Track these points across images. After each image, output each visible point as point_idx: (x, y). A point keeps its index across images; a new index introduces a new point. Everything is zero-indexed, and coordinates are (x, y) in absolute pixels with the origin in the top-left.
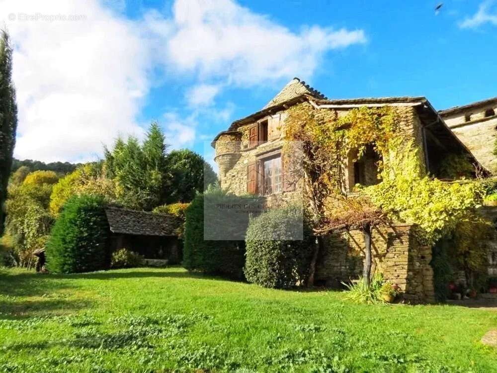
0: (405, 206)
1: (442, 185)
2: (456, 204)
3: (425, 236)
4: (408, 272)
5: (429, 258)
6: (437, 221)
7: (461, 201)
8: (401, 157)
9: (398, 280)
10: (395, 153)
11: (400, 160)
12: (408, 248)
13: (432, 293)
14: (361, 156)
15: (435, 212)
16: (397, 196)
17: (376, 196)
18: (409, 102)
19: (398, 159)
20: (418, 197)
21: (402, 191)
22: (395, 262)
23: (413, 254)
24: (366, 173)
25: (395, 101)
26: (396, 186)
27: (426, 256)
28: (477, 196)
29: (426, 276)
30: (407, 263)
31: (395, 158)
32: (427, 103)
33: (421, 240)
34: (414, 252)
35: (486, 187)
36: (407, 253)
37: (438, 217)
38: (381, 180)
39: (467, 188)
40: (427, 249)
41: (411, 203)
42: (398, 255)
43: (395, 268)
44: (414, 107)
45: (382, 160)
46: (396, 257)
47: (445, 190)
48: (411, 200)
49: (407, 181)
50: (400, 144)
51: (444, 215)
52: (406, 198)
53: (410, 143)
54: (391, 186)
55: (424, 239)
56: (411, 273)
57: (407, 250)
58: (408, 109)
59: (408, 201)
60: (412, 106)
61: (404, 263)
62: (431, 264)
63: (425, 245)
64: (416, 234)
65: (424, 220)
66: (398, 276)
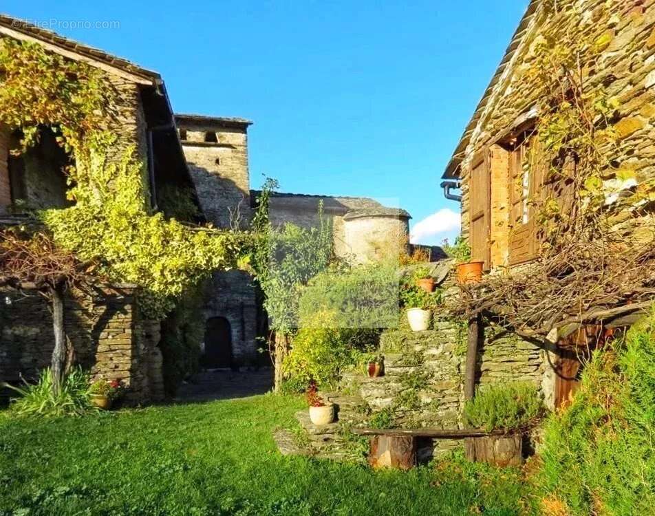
0: (121, 255)
1: (183, 230)
2: (202, 262)
3: (154, 305)
4: (132, 360)
5: (157, 337)
6: (172, 283)
7: (207, 258)
8: (113, 169)
9: (116, 373)
10: (103, 159)
11: (112, 174)
12: (130, 323)
13: (161, 386)
14: (28, 147)
15: (170, 270)
16: (107, 236)
17: (65, 229)
18: (131, 73)
19: (108, 172)
20: (145, 243)
21: (118, 229)
22: (109, 345)
23: (138, 332)
24: (28, 183)
25: (103, 58)
26: (104, 218)
27: (152, 334)
28: (230, 256)
29: (154, 362)
30: (130, 347)
31: (101, 168)
32: (162, 88)
33: (146, 311)
34: (137, 328)
35: (241, 243)
36: (129, 331)
37: (174, 278)
38: (74, 203)
39: (217, 241)
40: (154, 324)
41: (132, 251)
42: (114, 334)
43: (111, 355)
44: (138, 85)
45: (74, 165)
46: (110, 337)
47: (186, 239)
48: (133, 246)
49: (126, 214)
50: (113, 145)
51: (184, 276)
52: (124, 243)
53: (131, 149)
54: (95, 218)
55: (151, 309)
56: (135, 361)
57: (129, 326)
58: (128, 86)
59: (128, 248)
60: (136, 84)
61: (125, 347)
62: (160, 345)
63: (152, 319)
64: (140, 301)
65: (154, 280)
66: (116, 367)
